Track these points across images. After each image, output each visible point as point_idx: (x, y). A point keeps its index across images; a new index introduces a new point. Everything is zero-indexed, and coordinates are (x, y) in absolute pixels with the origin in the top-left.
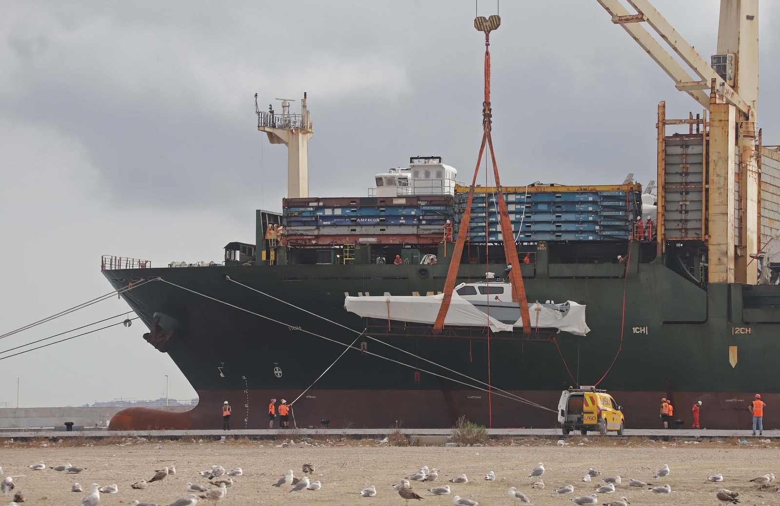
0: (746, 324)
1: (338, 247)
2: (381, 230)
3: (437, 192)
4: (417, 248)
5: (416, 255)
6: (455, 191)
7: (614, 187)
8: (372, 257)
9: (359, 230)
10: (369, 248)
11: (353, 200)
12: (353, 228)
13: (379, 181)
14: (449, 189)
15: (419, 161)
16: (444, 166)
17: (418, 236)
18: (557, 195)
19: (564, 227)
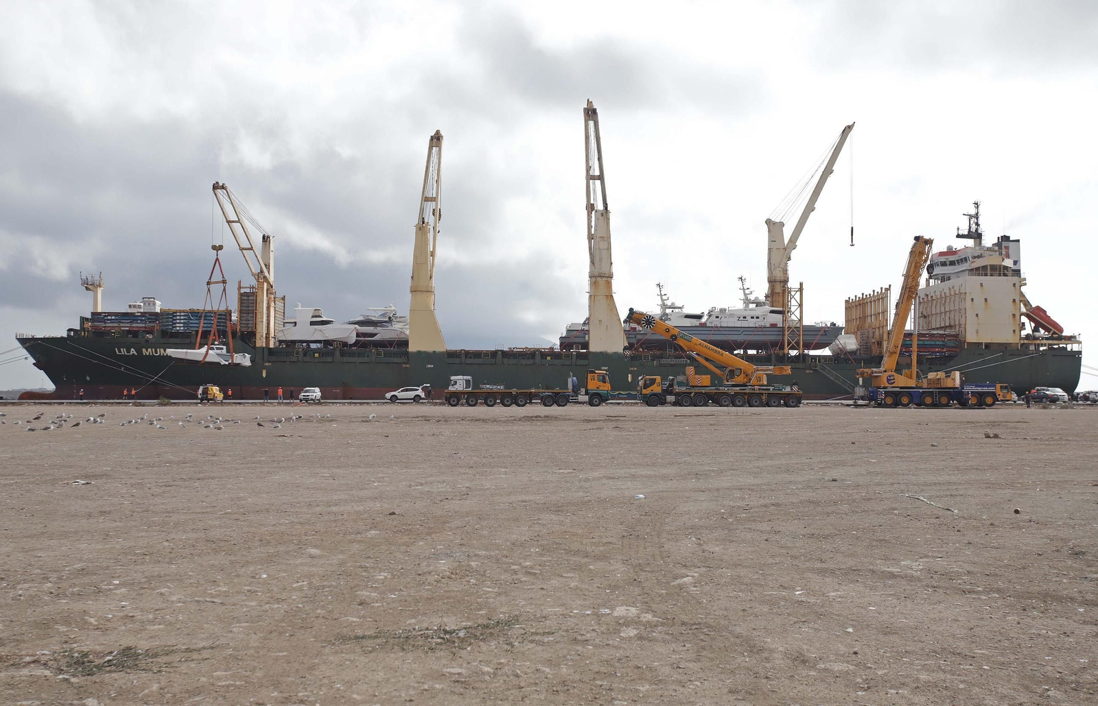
0: (269, 362)
1: (113, 331)
2: (130, 325)
3: (153, 311)
4: (144, 332)
5: (144, 335)
6: (160, 311)
7: (221, 311)
8: (127, 335)
10: (126, 332)
11: (119, 313)
12: (119, 324)
13: (130, 306)
14: (158, 310)
15: (146, 299)
16: (156, 301)
17: (145, 327)
18: (199, 313)
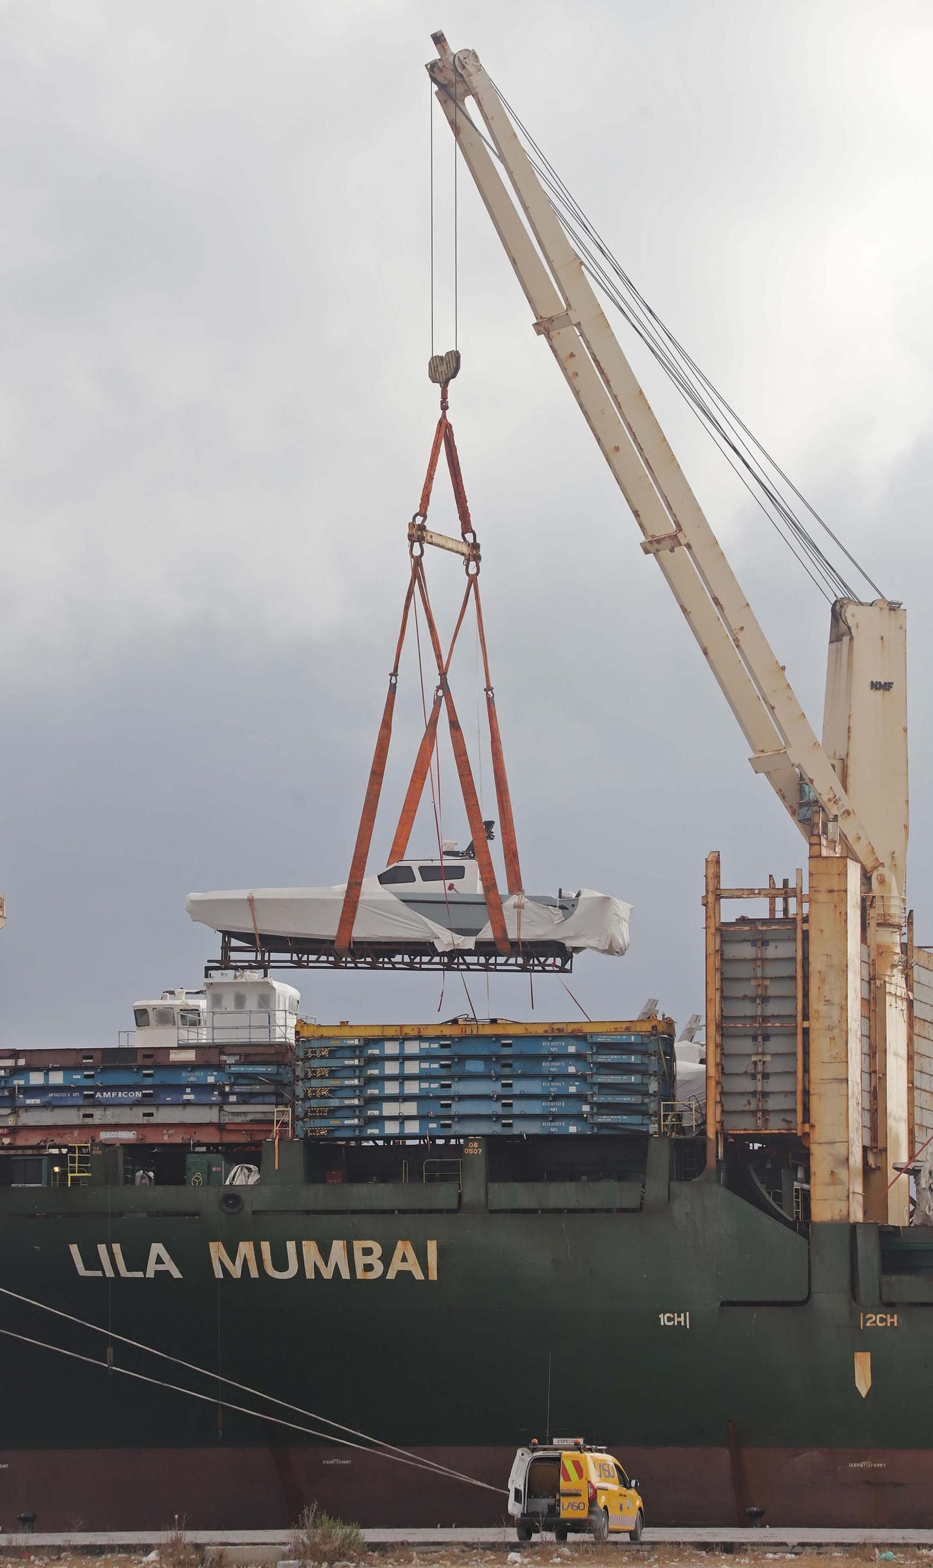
0: (889, 1306)
1: (55, 1151)
2: (145, 1115)
3: (259, 1037)
4: (218, 1152)
5: (217, 1166)
6: (297, 1033)
7: (618, 1026)
8: (126, 1171)
9: (99, 1116)
10: (120, 1153)
11: (88, 1053)
12: (89, 1111)
13: (141, 1016)
14: (285, 1031)
15: (222, 974)
16: (275, 984)
17: (220, 1127)
18: (503, 1042)
19: (518, 1108)
